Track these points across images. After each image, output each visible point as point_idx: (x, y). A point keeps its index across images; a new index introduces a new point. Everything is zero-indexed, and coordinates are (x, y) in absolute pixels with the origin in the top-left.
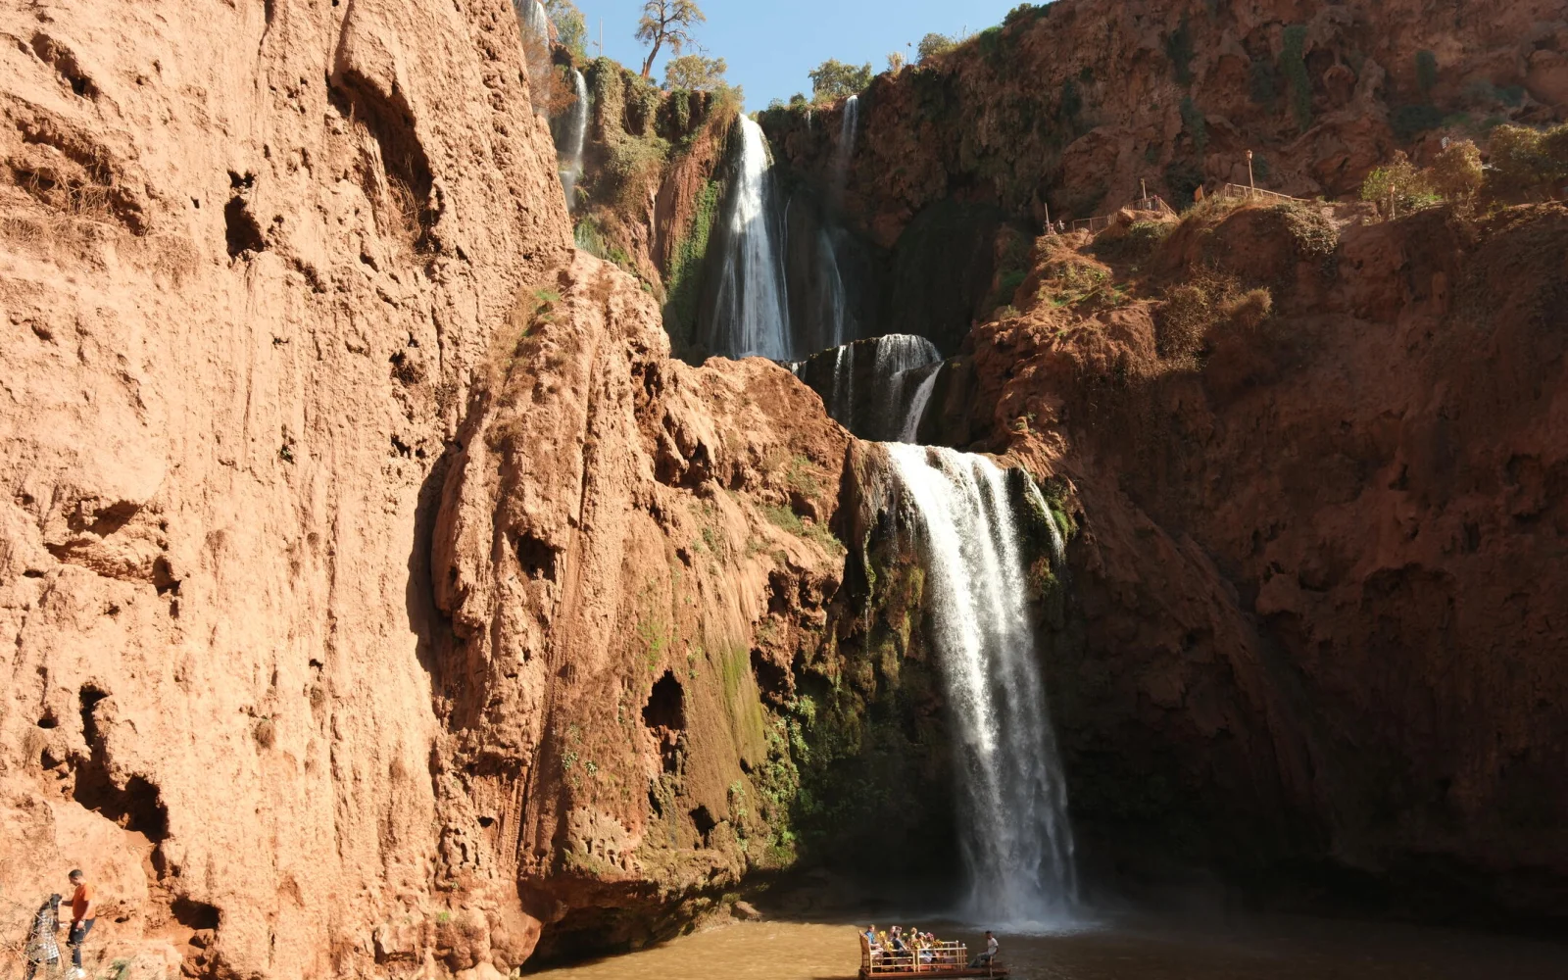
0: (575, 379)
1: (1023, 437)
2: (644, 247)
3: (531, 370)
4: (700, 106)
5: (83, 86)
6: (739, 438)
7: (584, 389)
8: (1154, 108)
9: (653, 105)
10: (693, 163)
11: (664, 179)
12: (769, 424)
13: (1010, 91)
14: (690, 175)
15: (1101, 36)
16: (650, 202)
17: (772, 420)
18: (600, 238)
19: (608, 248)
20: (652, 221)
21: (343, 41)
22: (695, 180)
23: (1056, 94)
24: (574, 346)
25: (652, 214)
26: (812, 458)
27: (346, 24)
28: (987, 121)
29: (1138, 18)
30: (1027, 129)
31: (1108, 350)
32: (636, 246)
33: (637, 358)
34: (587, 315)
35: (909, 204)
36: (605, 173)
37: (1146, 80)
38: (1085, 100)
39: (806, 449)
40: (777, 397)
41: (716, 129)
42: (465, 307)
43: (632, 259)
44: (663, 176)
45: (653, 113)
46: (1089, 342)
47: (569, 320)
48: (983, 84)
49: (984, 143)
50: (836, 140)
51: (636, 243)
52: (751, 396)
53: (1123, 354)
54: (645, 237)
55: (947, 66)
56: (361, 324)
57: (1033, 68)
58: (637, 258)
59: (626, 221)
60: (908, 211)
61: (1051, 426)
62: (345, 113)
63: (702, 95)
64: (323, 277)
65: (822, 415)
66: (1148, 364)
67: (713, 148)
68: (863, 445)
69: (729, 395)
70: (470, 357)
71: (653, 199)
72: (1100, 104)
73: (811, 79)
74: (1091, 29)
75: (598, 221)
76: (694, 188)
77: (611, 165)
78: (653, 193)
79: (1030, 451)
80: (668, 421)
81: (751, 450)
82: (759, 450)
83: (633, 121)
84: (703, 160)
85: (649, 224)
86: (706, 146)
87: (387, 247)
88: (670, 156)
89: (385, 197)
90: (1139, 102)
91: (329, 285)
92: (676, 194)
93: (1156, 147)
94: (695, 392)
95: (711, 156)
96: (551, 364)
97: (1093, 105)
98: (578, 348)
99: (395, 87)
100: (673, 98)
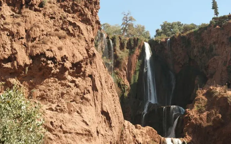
0: (127, 141)
1: (186, 135)
2: (125, 77)
3: (122, 141)
4: (136, 41)
5: (87, 125)
6: (145, 141)
7: (128, 142)
8: (226, 52)
9: (126, 42)
10: (135, 56)
11: (129, 60)
12: (149, 137)
13: (200, 44)
14: (134, 59)
15: (216, 37)
16: (126, 66)
17: (150, 137)
18: (116, 76)
19: (118, 78)
20: (127, 70)
21: (102, 107)
22: (135, 60)
23: (208, 47)
24: (126, 137)
25: (127, 68)
26: (155, 141)
27: (102, 104)
28: (196, 50)
29: (223, 34)
30: (203, 53)
31: (199, 122)
32: (124, 77)
33: (133, 135)
34: (128, 132)
35: (181, 64)
36: (117, 61)
37: (225, 47)
38: (214, 48)
39: (154, 140)
40: (150, 133)
41: (139, 47)
42: (115, 133)
43: (123, 80)
44: (129, 59)
45: (126, 45)
46: (196, 120)
47: (126, 133)
48: (195, 42)
49: (195, 54)
50: (166, 47)
51: (124, 76)
52: (147, 133)
53: (201, 123)
54: (125, 74)
55: (187, 37)
56: (107, 139)
57: (204, 41)
58: (124, 80)
59: (121, 71)
60: (181, 66)
61: (190, 133)
62: (103, 115)
63: (136, 38)
64: (104, 135)
65: (157, 134)
66: (205, 124)
67: (139, 52)
68: (163, 138)
69: (144, 134)
70: (116, 139)
71: (127, 65)
72: (217, 49)
73: (161, 26)
74: (214, 35)
75: (116, 72)
76: (135, 62)
77: (118, 59)
78: (127, 63)
79: (187, 138)
80: (136, 140)
81: (147, 142)
82: (148, 142)
83: (122, 47)
84: (137, 55)
85: (126, 71)
86: (137, 52)
87: (107, 129)
88: (130, 54)
89: (107, 123)
90: (224, 50)
91: (104, 136)
92: (132, 64)
93: (226, 62)
94: (139, 134)
95: (138, 54)
96: (125, 140)
97: (216, 49)
98: (127, 137)
99: (107, 111)
100: (130, 40)
